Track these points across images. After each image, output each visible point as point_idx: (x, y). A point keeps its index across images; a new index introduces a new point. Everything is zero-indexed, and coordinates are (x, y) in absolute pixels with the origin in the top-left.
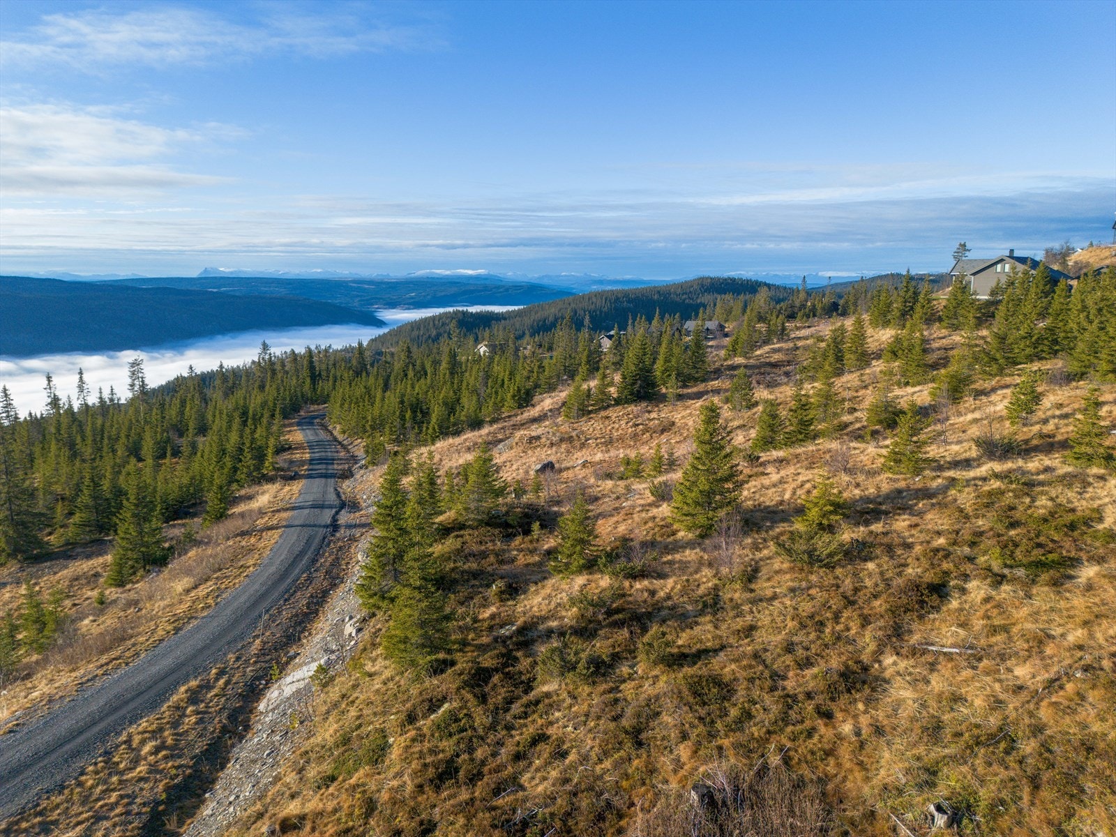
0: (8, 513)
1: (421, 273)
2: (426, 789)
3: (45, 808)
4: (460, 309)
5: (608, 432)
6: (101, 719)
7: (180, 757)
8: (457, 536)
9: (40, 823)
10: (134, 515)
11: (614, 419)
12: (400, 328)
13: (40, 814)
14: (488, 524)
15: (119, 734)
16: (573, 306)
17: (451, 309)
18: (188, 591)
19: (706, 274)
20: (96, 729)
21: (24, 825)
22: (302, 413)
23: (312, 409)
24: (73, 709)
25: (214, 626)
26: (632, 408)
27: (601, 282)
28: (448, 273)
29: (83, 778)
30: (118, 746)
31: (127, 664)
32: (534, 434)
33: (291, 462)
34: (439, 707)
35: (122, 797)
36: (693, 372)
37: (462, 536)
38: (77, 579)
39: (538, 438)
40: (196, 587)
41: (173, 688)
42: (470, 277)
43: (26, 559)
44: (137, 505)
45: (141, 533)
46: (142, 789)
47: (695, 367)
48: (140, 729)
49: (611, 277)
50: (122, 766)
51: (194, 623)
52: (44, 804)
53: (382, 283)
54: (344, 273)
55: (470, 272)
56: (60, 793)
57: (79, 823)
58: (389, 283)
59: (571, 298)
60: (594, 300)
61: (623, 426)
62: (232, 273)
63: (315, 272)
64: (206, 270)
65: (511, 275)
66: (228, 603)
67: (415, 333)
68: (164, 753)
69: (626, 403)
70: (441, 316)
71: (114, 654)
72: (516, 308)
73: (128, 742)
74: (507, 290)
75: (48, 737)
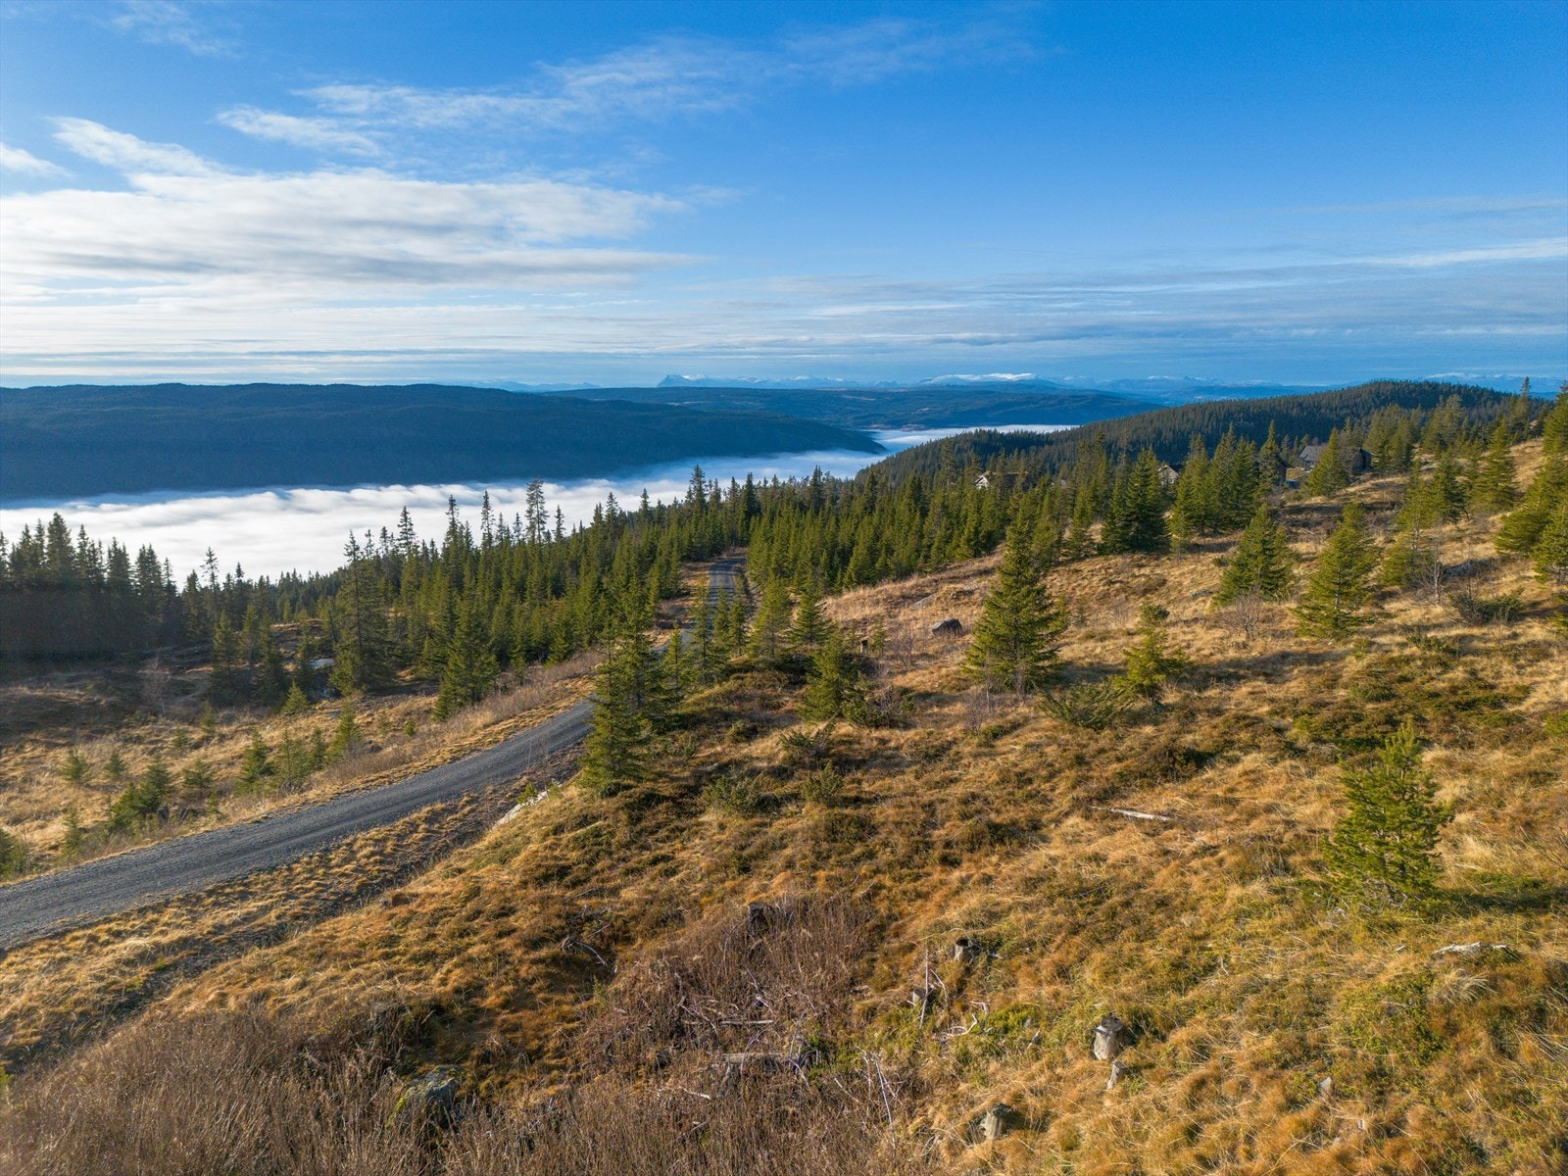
0: (357, 638)
1: (939, 379)
2: (530, 885)
3: (250, 882)
4: (987, 429)
5: (1070, 590)
6: (338, 823)
7: (390, 863)
8: (738, 678)
9: (241, 892)
10: (464, 645)
11: (1085, 574)
12: (900, 455)
13: (245, 885)
14: (779, 668)
15: (346, 837)
16: (1156, 424)
17: (973, 430)
18: (486, 726)
19: (1387, 377)
20: (328, 830)
21: (228, 890)
22: (725, 556)
23: (737, 552)
24: (318, 812)
25: (489, 760)
26: (1118, 560)
27: (1210, 390)
28: (977, 378)
29: (295, 866)
30: (339, 847)
31: (390, 783)
32: (966, 588)
33: (681, 609)
34: (590, 823)
35: (318, 885)
36: (1233, 514)
37: (742, 678)
38: (409, 714)
39: (971, 593)
40: (496, 723)
41: (416, 807)
42: (1009, 384)
43: (369, 691)
44: (468, 634)
45: (470, 667)
46: (340, 883)
47: (1237, 507)
48: (368, 836)
49: (1228, 383)
50: (333, 862)
51: (475, 754)
52: (252, 878)
53: (884, 393)
54: (838, 380)
55: (1009, 377)
56: (270, 873)
57: (271, 897)
58: (893, 394)
59: (1155, 412)
60: (1191, 416)
61: (1094, 584)
62: (698, 381)
63: (799, 380)
64: (668, 379)
65: (1071, 379)
66: (518, 739)
67: (921, 462)
68: (378, 857)
69: (1111, 552)
70: (956, 440)
71: (384, 773)
72: (1069, 428)
73: (350, 845)
74: (1062, 401)
75: (284, 830)
